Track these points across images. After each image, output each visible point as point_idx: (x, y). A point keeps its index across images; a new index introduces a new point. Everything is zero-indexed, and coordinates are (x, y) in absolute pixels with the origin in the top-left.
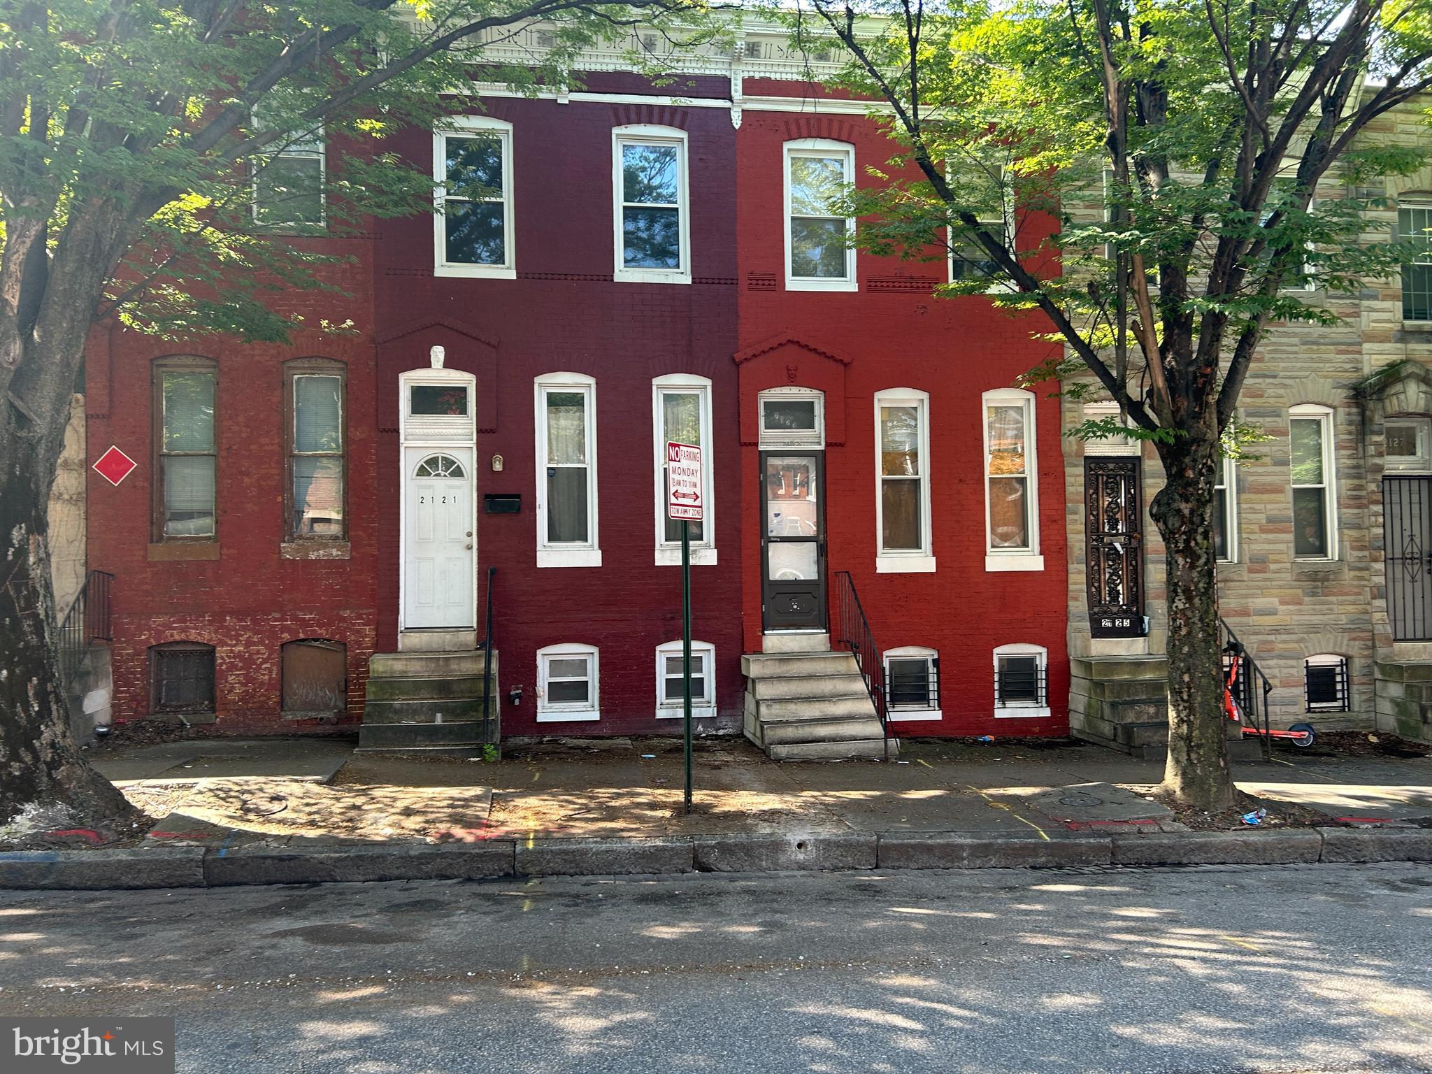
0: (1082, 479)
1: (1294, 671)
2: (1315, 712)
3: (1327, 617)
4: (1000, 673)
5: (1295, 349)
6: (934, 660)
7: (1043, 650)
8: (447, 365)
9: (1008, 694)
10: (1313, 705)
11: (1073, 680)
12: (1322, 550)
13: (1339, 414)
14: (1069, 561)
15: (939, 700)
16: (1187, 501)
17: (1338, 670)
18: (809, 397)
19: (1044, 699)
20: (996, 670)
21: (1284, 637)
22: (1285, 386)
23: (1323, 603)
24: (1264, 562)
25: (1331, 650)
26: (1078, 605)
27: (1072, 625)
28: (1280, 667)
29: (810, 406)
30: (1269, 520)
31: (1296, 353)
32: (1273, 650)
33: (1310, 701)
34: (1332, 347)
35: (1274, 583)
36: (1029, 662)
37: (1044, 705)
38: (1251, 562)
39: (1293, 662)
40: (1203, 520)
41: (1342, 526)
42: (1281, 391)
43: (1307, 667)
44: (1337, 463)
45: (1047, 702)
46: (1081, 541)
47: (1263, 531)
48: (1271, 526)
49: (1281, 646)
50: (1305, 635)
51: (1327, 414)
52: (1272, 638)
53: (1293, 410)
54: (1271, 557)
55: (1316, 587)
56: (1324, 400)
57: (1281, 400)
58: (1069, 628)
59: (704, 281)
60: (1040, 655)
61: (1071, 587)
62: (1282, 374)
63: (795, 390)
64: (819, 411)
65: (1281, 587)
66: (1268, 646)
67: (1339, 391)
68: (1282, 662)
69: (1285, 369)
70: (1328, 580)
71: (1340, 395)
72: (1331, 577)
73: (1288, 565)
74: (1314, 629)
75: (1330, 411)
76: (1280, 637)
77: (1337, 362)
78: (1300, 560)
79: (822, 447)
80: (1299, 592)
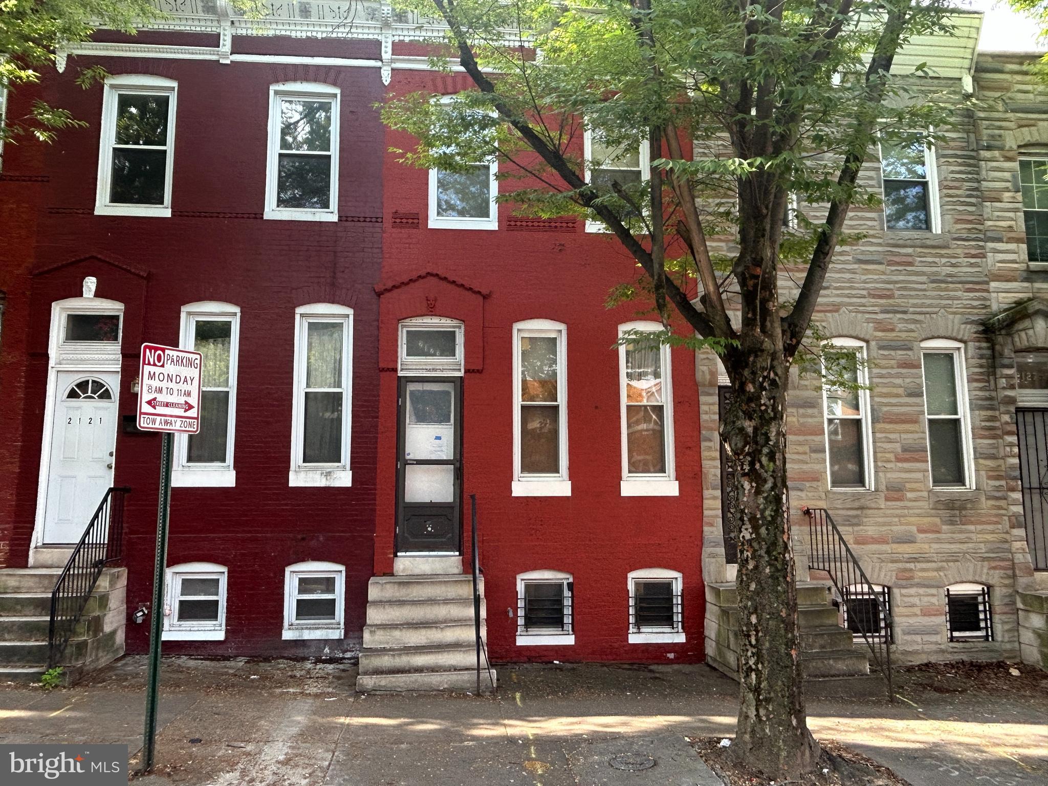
0: (717, 407)
1: (934, 600)
2: (958, 641)
3: (966, 545)
4: (636, 598)
5: (924, 286)
6: (568, 584)
7: (678, 575)
8: (99, 294)
9: (643, 620)
10: (956, 634)
11: (708, 606)
12: (960, 479)
13: (969, 348)
14: (704, 488)
15: (572, 624)
16: (751, 419)
17: (980, 599)
18: (450, 327)
19: (680, 624)
20: (632, 593)
21: (924, 565)
22: (916, 321)
23: (961, 532)
24: (900, 490)
25: (971, 578)
26: (714, 531)
27: (707, 550)
28: (919, 595)
29: (450, 336)
30: (905, 450)
31: (925, 290)
32: (911, 578)
33: (952, 630)
34: (960, 286)
35: (911, 511)
36: (666, 587)
37: (680, 630)
38: (887, 489)
39: (934, 591)
40: (768, 439)
41: (978, 455)
42: (912, 326)
43: (948, 595)
44: (969, 395)
45: (683, 628)
46: (715, 467)
47: (898, 460)
48: (907, 455)
49: (920, 574)
50: (945, 564)
51: (959, 349)
52: (912, 566)
53: (925, 344)
54: (908, 486)
55: (954, 516)
56: (954, 334)
57: (912, 334)
58: (703, 553)
59: (350, 219)
60: (676, 579)
61: (706, 513)
62: (911, 309)
63: (435, 320)
64: (460, 339)
65: (919, 515)
66: (907, 575)
67: (969, 326)
68: (921, 591)
69: (914, 306)
70: (965, 509)
71: (969, 331)
72: (969, 506)
73: (925, 494)
74: (953, 558)
75: (961, 345)
76: (919, 565)
77: (966, 298)
78: (938, 489)
79: (461, 374)
80: (938, 520)
